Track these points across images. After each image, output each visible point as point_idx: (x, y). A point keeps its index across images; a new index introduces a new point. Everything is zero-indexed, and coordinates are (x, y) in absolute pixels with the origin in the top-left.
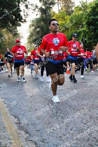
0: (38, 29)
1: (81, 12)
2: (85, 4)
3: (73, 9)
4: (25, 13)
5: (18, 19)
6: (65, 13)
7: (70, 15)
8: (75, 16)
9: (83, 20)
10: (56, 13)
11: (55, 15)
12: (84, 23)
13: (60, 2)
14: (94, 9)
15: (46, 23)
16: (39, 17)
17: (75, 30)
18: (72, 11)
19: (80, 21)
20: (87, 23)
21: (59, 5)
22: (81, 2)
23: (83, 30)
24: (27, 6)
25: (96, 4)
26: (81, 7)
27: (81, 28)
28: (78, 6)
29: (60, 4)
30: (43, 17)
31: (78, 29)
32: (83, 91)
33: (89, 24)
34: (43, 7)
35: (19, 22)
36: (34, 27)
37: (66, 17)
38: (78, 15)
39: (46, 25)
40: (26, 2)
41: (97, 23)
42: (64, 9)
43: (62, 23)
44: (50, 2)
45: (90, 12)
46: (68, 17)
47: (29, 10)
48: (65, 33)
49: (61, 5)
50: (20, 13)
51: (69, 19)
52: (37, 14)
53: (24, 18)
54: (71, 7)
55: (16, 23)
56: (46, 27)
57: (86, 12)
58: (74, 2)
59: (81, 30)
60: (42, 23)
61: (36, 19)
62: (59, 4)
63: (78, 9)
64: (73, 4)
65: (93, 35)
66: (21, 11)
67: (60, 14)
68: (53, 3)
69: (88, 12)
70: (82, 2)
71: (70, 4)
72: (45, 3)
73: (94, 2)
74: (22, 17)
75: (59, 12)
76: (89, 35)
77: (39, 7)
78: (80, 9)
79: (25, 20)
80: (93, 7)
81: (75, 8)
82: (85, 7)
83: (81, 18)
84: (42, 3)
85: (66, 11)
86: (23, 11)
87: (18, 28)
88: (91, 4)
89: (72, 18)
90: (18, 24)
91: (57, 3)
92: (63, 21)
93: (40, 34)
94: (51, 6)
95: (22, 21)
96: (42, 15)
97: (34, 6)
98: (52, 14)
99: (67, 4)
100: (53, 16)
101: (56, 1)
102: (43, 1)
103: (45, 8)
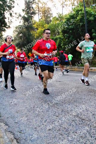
0: (21, 35)
1: (58, 22)
2: (61, 16)
3: (51, 19)
4: (10, 21)
5: (3, 25)
6: (45, 22)
7: (48, 24)
8: (53, 24)
10: (37, 21)
11: (36, 24)
12: (60, 31)
13: (40, 12)
14: (68, 20)
15: (28, 30)
16: (22, 24)
17: (53, 36)
18: (51, 21)
20: (62, 31)
21: (40, 15)
22: (57, 14)
23: (59, 37)
24: (11, 14)
25: (70, 16)
26: (58, 17)
27: (58, 35)
28: (55, 17)
29: (40, 14)
31: (55, 36)
32: (57, 89)
33: (64, 32)
34: (26, 16)
35: (4, 28)
36: (17, 33)
37: (45, 26)
38: (55, 24)
39: (28, 31)
40: (10, 11)
41: (71, 31)
42: (44, 19)
43: (41, 30)
44: (31, 12)
45: (65, 22)
47: (13, 17)
49: (41, 15)
50: (5, 20)
52: (20, 22)
53: (8, 24)
54: (49, 17)
55: (1, 28)
56: (28, 33)
57: (62, 22)
58: (52, 13)
59: (57, 36)
60: (25, 30)
61: (19, 26)
62: (39, 14)
63: (56, 19)
64: (52, 15)
65: (67, 42)
66: (6, 18)
67: (40, 22)
68: (34, 13)
69: (63, 22)
70: (58, 14)
71: (49, 15)
72: (28, 13)
73: (68, 14)
74: (6, 24)
75: (39, 20)
76: (64, 41)
77: (22, 16)
78: (57, 19)
79: (9, 26)
80: (68, 18)
81: (53, 18)
82: (61, 18)
83: (58, 27)
84: (25, 12)
85: (45, 20)
86: (7, 18)
87: (3, 33)
88: (66, 15)
89: (50, 26)
90: (3, 29)
92: (43, 29)
93: (22, 39)
94: (32, 15)
95: (7, 27)
96: (24, 23)
97: (18, 15)
98: (33, 22)
99: (46, 15)
100: (34, 24)
101: (37, 12)
102: (26, 11)
103: (27, 17)
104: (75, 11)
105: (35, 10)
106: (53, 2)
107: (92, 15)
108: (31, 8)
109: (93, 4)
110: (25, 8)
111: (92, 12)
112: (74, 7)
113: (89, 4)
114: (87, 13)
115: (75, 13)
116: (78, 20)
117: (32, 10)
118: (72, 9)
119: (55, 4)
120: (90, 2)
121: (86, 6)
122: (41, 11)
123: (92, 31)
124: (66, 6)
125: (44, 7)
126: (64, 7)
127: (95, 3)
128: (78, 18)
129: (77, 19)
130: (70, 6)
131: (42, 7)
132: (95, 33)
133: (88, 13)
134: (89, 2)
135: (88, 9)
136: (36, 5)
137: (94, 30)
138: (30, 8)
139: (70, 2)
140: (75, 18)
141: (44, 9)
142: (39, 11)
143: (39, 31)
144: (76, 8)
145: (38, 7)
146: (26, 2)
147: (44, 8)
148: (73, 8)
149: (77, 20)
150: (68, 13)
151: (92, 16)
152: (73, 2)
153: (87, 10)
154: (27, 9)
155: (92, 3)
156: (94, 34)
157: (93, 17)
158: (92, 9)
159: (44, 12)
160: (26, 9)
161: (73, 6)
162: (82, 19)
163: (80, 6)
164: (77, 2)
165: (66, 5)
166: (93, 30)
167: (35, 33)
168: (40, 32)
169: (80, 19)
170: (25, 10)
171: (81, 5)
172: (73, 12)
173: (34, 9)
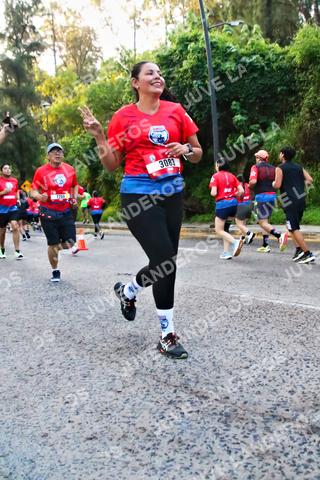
1: (120, 77)
2: (132, 56)
3: (98, 65)
6: (75, 76)
7: (87, 82)
8: (104, 85)
9: (124, 98)
10: (49, 74)
11: (46, 82)
15: (18, 103)
18: (94, 72)
19: (116, 102)
21: (58, 53)
22: (118, 49)
25: (158, 56)
28: (112, 59)
29: (60, 49)
30: (8, 84)
34: (10, 55)
37: (76, 88)
38: (112, 84)
39: (18, 108)
42: (72, 65)
43: (65, 105)
44: (29, 42)
46: (81, 89)
48: (76, 132)
49: (64, 52)
51: (85, 95)
54: (91, 61)
58: (100, 48)
60: (7, 102)
62: (57, 49)
63: (112, 66)
64: (98, 54)
67: (59, 77)
68: (37, 46)
70: (121, 49)
71: (90, 53)
72: (17, 44)
73: (153, 52)
75: (56, 71)
78: (118, 68)
81: (104, 64)
82: (129, 62)
83: (120, 93)
84: (6, 43)
85: (77, 71)
89: (94, 90)
91: (49, 46)
94: (32, 54)
96: (5, 78)
98: (37, 77)
99: (79, 53)
100: (38, 84)
101: (49, 41)
102: (10, 38)
103: (13, 58)
104: (177, 40)
105: (42, 34)
106: (100, 10)
107: (231, 53)
108: (28, 30)
109: (235, 18)
110: (7, 29)
111: (231, 45)
112: (171, 27)
113: (221, 18)
114: (213, 47)
115: (174, 47)
116: (186, 71)
117: (32, 36)
118: (167, 34)
119: (110, 18)
120: (223, 13)
121: (210, 25)
122: (62, 40)
123: (233, 107)
124: (147, 24)
125: (73, 27)
126: (139, 26)
127: (239, 17)
128: (184, 63)
129: (181, 67)
130: (157, 24)
131: (64, 25)
132: (242, 114)
133: (218, 48)
134: (220, 13)
135: (216, 35)
136: (46, 17)
137: (238, 103)
138: (24, 27)
139: (158, 10)
140: (174, 65)
141: (73, 32)
142: (55, 39)
143: (55, 106)
144: (180, 30)
145: (50, 27)
146: (9, 7)
147: (71, 29)
148: (170, 31)
149: (181, 70)
150: (152, 49)
151: (231, 58)
152: (168, 11)
153: (214, 40)
154: (15, 33)
155: (230, 18)
156: (238, 117)
157: (235, 60)
158: (230, 35)
159: (72, 42)
160: (11, 30)
161: (168, 23)
162: (197, 66)
163: (190, 25)
164: (183, 13)
165: (147, 21)
166: (234, 103)
167: (44, 113)
168: (60, 112)
169: (192, 68)
170: (8, 35)
171: (194, 23)
172: (169, 43)
173: (37, 33)
